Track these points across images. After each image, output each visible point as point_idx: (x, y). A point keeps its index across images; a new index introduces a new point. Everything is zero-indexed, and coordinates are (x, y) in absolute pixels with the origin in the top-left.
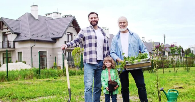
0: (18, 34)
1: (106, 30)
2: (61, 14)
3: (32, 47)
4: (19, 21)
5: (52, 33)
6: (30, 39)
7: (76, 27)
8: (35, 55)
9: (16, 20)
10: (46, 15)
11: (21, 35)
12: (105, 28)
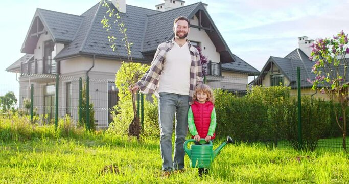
0: (67, 43)
1: (308, 43)
2: (184, 2)
3: (88, 71)
4: (83, 17)
5: (147, 42)
6: (80, 52)
7: (207, 29)
8: (97, 90)
9: (81, 17)
10: (159, 8)
11: (72, 44)
12: (305, 39)
